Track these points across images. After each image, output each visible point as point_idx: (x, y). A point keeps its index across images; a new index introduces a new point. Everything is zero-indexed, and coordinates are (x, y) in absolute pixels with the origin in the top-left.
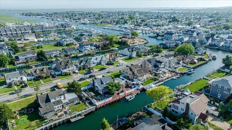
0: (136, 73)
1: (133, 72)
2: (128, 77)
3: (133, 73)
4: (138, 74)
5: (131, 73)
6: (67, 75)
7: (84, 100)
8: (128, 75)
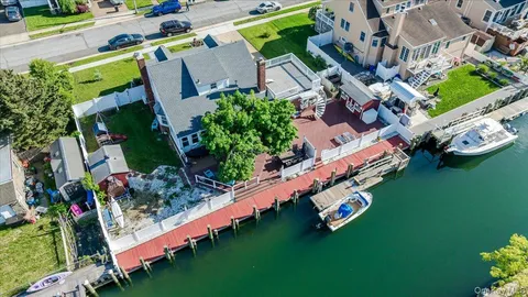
0: (397, 31)
1: (382, 26)
2: (349, 47)
3: (383, 32)
4: (406, 42)
5: (370, 28)
6: (69, 13)
7: (60, 199)
8: (352, 36)
